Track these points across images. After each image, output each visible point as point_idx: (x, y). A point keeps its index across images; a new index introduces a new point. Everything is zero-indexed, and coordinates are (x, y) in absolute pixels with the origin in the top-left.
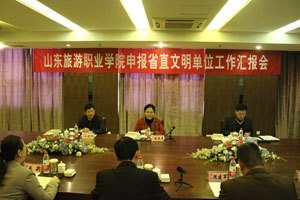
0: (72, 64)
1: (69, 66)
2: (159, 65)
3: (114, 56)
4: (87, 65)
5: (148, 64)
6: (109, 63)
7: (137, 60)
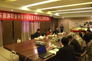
0: (6, 17)
1: (5, 18)
2: (31, 19)
3: (20, 15)
4: (12, 18)
5: (29, 18)
6: (19, 17)
7: (26, 17)
